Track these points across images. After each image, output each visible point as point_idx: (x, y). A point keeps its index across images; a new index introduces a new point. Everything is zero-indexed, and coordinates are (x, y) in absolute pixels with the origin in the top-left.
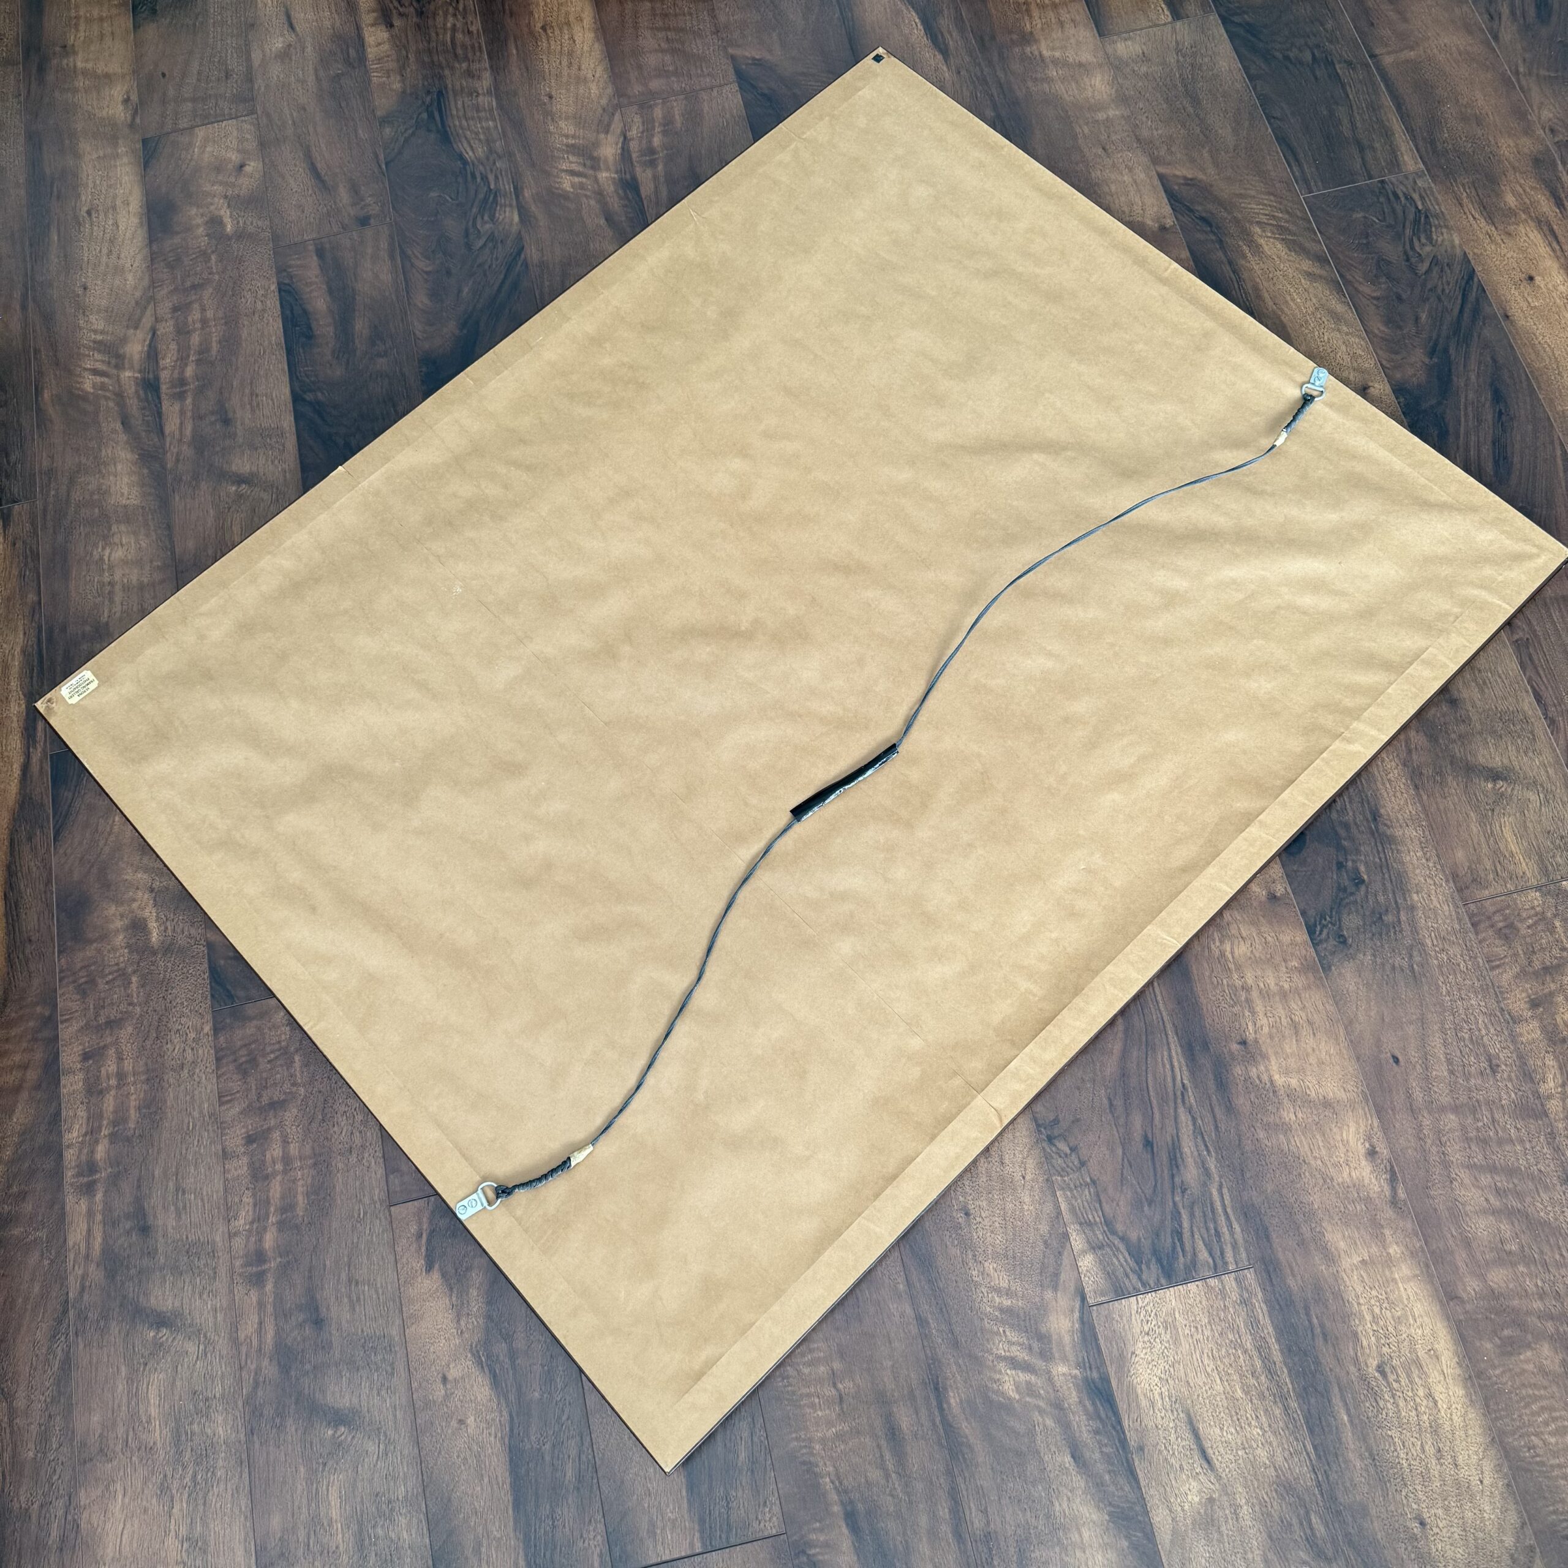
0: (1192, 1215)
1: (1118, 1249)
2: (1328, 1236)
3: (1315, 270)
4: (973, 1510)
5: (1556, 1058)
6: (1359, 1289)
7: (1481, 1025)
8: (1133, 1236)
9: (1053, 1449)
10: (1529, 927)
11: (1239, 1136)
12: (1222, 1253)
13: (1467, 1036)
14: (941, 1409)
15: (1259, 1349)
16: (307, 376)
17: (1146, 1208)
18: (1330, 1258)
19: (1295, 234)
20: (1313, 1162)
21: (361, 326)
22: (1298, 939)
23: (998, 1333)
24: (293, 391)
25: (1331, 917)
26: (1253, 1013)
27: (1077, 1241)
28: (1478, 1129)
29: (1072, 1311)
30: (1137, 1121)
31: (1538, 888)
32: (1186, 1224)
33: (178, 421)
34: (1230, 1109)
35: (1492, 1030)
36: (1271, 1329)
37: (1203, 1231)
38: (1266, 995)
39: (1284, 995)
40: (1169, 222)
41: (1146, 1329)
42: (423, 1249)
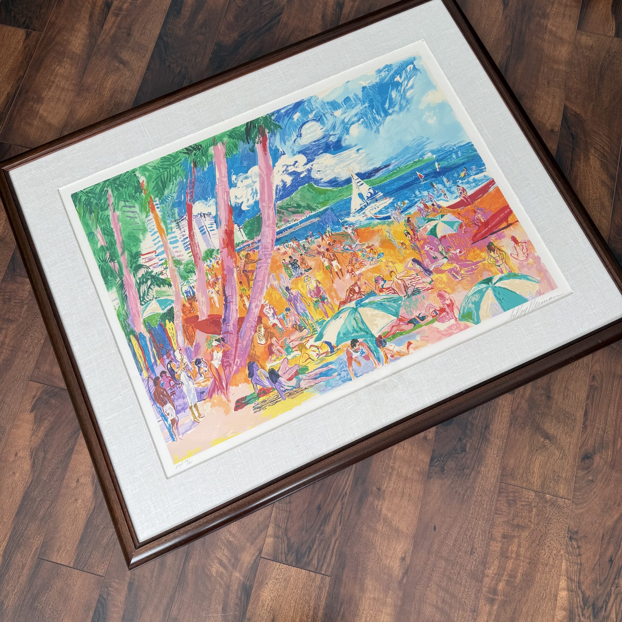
0: (319, 545)
1: (284, 542)
2: (367, 581)
3: (607, 181)
4: (176, 606)
5: (499, 563)
6: (366, 607)
7: (477, 534)
8: (293, 540)
9: (217, 601)
10: (521, 505)
11: (356, 524)
12: (322, 565)
13: (469, 534)
14: (184, 564)
15: (315, 608)
16: (169, 30)
17: (304, 532)
18: (362, 590)
19: (608, 161)
20: (378, 550)
21: (200, 18)
22: (425, 460)
23: (221, 548)
24: (160, 33)
25: (444, 458)
26: (390, 480)
27: (271, 530)
28: (450, 573)
29: (253, 555)
30: (320, 497)
31: (535, 492)
32: (315, 547)
33: (111, 25)
34: (358, 512)
35: (481, 538)
36: (324, 603)
37: (320, 553)
38: (399, 475)
39: (406, 479)
40: (557, 129)
41: (277, 577)
42: (33, 403)
